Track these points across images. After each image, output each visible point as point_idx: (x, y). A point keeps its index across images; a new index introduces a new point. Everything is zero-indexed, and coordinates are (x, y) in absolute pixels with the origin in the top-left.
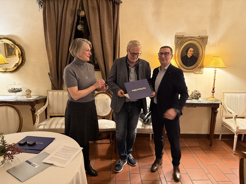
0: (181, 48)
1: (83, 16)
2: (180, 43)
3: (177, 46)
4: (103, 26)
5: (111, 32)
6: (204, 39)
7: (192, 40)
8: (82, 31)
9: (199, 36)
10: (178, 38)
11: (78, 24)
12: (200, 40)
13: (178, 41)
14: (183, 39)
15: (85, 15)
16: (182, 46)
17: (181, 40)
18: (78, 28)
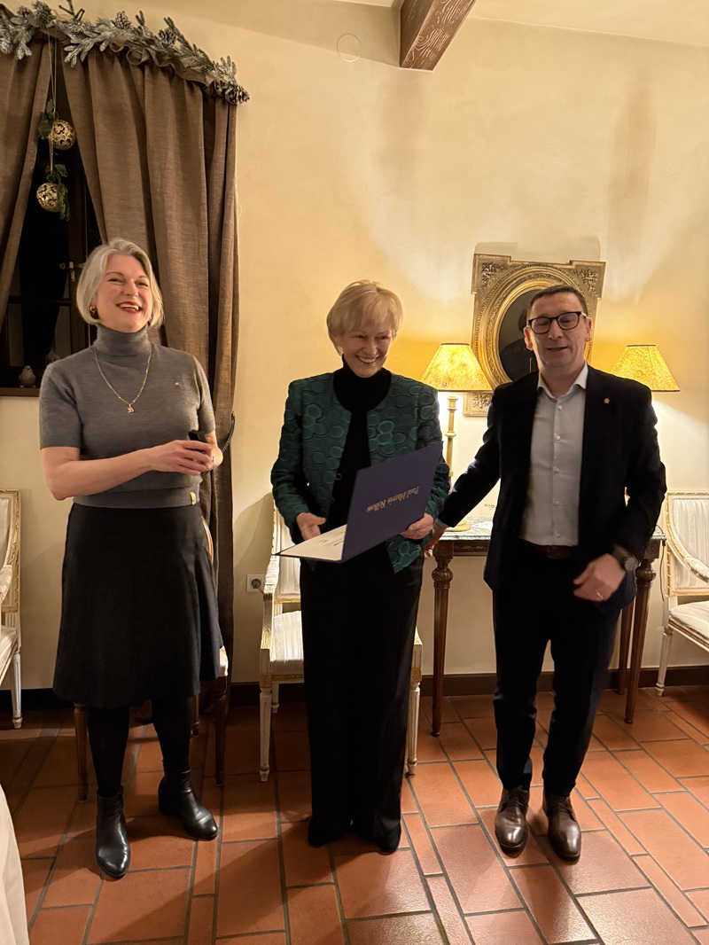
0: (498, 309)
1: (64, 143)
2: (495, 288)
3: (483, 300)
4: (158, 198)
5: (199, 225)
6: (591, 274)
7: (542, 276)
8: (58, 214)
9: (571, 263)
10: (486, 265)
12: (575, 278)
13: (485, 279)
14: (505, 272)
15: (76, 143)
16: (505, 298)
17: (499, 275)
18: (39, 196)
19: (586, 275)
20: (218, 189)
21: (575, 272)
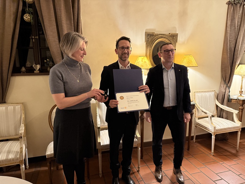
0: (152, 46)
2: (151, 41)
3: (148, 44)
4: (59, 18)
5: (71, 25)
6: (174, 37)
7: (163, 37)
8: (30, 23)
9: (170, 34)
10: (148, 35)
11: (24, 12)
12: (171, 38)
13: (148, 38)
14: (153, 37)
16: (154, 44)
17: (152, 37)
19: (173, 37)
20: (76, 15)
21: (171, 36)
